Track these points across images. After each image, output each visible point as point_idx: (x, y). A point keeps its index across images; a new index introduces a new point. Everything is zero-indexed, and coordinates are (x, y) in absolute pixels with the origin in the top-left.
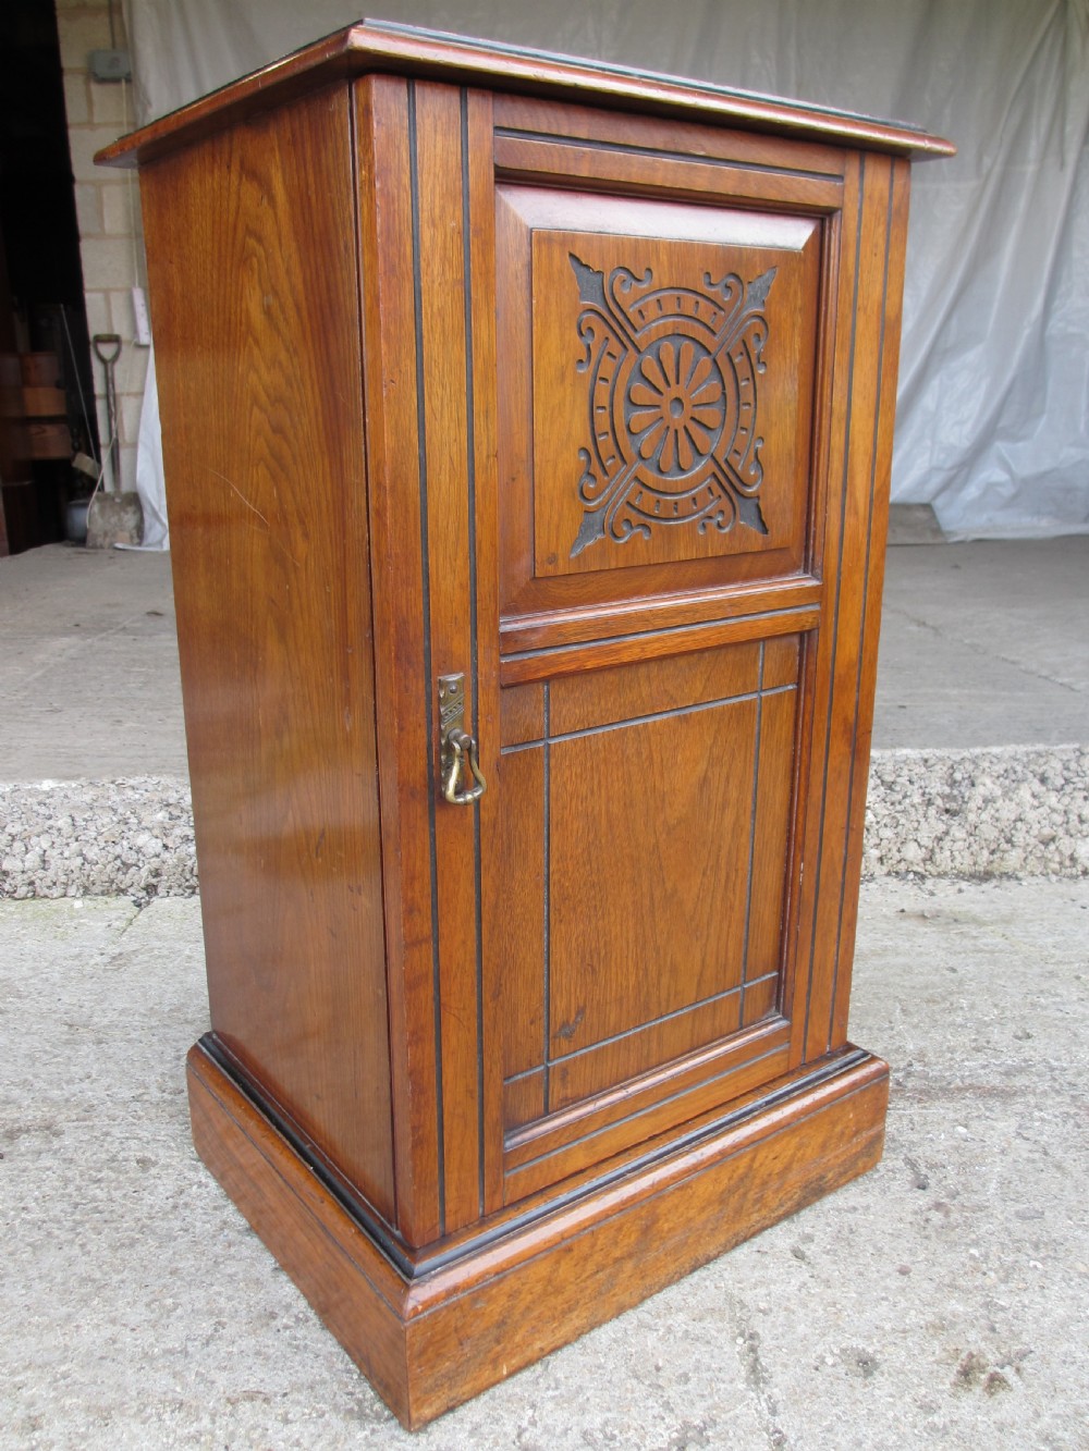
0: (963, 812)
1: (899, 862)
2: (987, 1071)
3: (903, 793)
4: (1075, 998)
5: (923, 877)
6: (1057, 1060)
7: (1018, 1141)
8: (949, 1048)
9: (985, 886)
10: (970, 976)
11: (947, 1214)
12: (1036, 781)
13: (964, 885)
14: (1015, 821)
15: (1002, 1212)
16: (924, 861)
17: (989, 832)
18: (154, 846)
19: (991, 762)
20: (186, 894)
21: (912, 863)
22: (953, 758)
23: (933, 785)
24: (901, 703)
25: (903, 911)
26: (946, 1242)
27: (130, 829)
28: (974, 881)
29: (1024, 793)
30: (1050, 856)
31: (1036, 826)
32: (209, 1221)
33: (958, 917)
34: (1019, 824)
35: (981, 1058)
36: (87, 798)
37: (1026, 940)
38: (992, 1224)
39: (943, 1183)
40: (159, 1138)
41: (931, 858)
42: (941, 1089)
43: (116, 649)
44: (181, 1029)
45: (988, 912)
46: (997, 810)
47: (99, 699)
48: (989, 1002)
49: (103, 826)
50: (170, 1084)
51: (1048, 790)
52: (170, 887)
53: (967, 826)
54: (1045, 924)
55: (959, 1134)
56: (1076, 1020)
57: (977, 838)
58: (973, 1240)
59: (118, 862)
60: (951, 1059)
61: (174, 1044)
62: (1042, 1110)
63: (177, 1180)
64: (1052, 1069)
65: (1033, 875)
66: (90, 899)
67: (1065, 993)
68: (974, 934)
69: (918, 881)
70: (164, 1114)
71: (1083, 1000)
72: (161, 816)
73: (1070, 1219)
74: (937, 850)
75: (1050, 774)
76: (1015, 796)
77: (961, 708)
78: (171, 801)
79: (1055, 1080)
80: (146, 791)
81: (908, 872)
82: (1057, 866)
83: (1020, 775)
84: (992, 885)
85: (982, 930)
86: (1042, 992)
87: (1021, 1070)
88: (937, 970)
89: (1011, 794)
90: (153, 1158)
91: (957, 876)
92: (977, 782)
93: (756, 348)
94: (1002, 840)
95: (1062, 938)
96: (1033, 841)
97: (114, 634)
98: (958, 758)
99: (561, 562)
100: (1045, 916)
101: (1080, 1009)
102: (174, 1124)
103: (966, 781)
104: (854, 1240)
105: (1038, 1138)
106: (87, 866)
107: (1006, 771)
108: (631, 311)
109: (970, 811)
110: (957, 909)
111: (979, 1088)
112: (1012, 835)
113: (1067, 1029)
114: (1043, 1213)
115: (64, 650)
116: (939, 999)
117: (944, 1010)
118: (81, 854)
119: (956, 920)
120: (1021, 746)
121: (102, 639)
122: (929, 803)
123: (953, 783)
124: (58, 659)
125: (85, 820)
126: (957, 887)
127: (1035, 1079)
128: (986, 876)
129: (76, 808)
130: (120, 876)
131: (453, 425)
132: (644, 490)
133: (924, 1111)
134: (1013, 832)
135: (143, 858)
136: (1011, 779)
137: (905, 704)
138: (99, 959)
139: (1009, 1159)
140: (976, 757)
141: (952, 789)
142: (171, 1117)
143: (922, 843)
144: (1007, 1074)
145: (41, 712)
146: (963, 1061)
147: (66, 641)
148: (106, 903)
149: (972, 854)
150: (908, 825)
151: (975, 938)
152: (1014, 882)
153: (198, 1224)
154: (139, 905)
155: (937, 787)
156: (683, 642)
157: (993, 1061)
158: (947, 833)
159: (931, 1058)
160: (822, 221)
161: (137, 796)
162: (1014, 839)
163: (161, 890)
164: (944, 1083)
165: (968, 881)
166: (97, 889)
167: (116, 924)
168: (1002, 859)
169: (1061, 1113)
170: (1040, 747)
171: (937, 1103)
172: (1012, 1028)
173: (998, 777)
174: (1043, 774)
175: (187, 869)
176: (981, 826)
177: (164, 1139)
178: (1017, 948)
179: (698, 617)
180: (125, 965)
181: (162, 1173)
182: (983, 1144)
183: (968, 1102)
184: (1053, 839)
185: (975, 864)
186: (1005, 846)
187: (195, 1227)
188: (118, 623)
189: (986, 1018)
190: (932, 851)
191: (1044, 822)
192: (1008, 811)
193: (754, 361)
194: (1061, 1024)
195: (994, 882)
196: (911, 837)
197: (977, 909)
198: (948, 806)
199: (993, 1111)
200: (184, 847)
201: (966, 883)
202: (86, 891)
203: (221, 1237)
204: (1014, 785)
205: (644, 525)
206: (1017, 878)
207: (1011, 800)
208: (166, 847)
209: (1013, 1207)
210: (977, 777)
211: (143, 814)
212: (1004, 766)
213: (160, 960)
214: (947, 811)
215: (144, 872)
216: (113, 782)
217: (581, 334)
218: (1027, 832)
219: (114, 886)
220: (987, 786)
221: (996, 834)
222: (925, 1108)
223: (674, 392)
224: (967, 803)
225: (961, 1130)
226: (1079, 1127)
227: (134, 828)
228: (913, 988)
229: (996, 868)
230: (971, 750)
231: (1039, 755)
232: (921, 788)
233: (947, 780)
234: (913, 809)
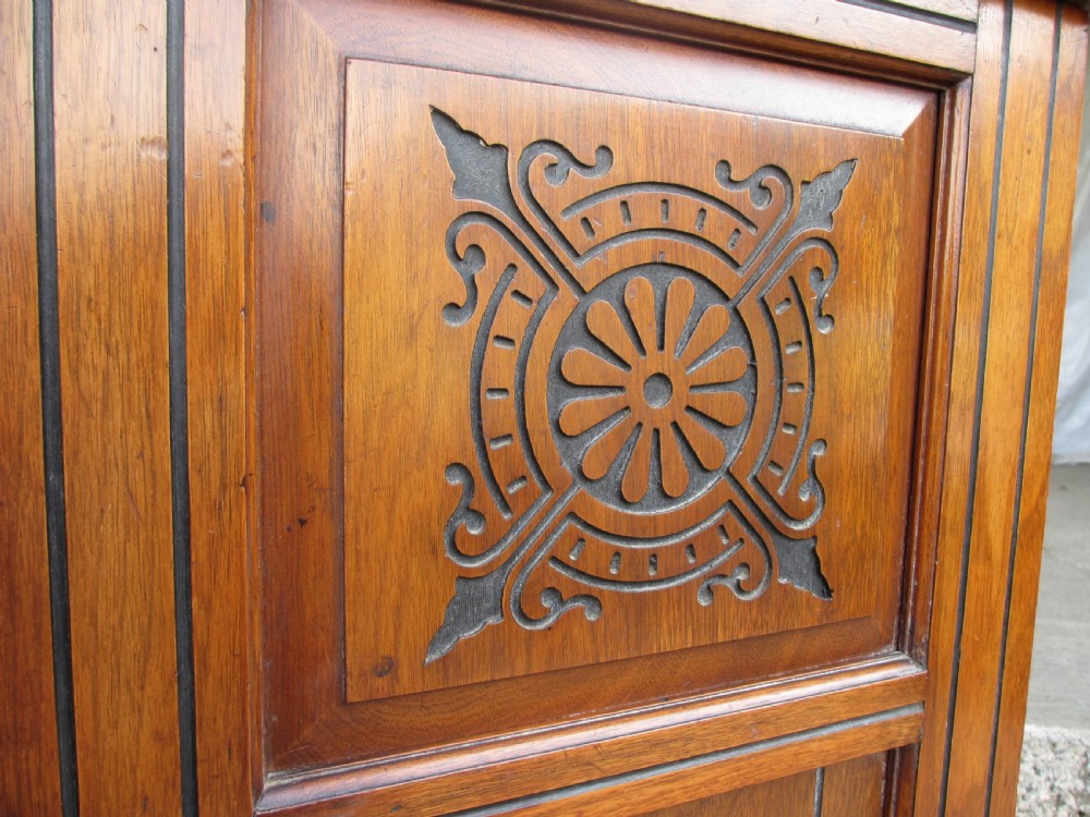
3: (1028, 786)
22: (1086, 742)
23: (1063, 777)
93: (814, 292)
99: (404, 673)
108: (568, 224)
122: (1059, 802)
123: (1087, 777)
131: (134, 425)
132: (588, 533)
141: (1086, 784)
155: (1068, 780)
156: (661, 793)
160: (939, 95)
179: (693, 748)
193: (811, 312)
198: (1082, 808)
205: (590, 597)
214: (1082, 814)
217: (456, 257)
223: (653, 362)
232: (1048, 779)
233: (1079, 773)
234: (1040, 810)
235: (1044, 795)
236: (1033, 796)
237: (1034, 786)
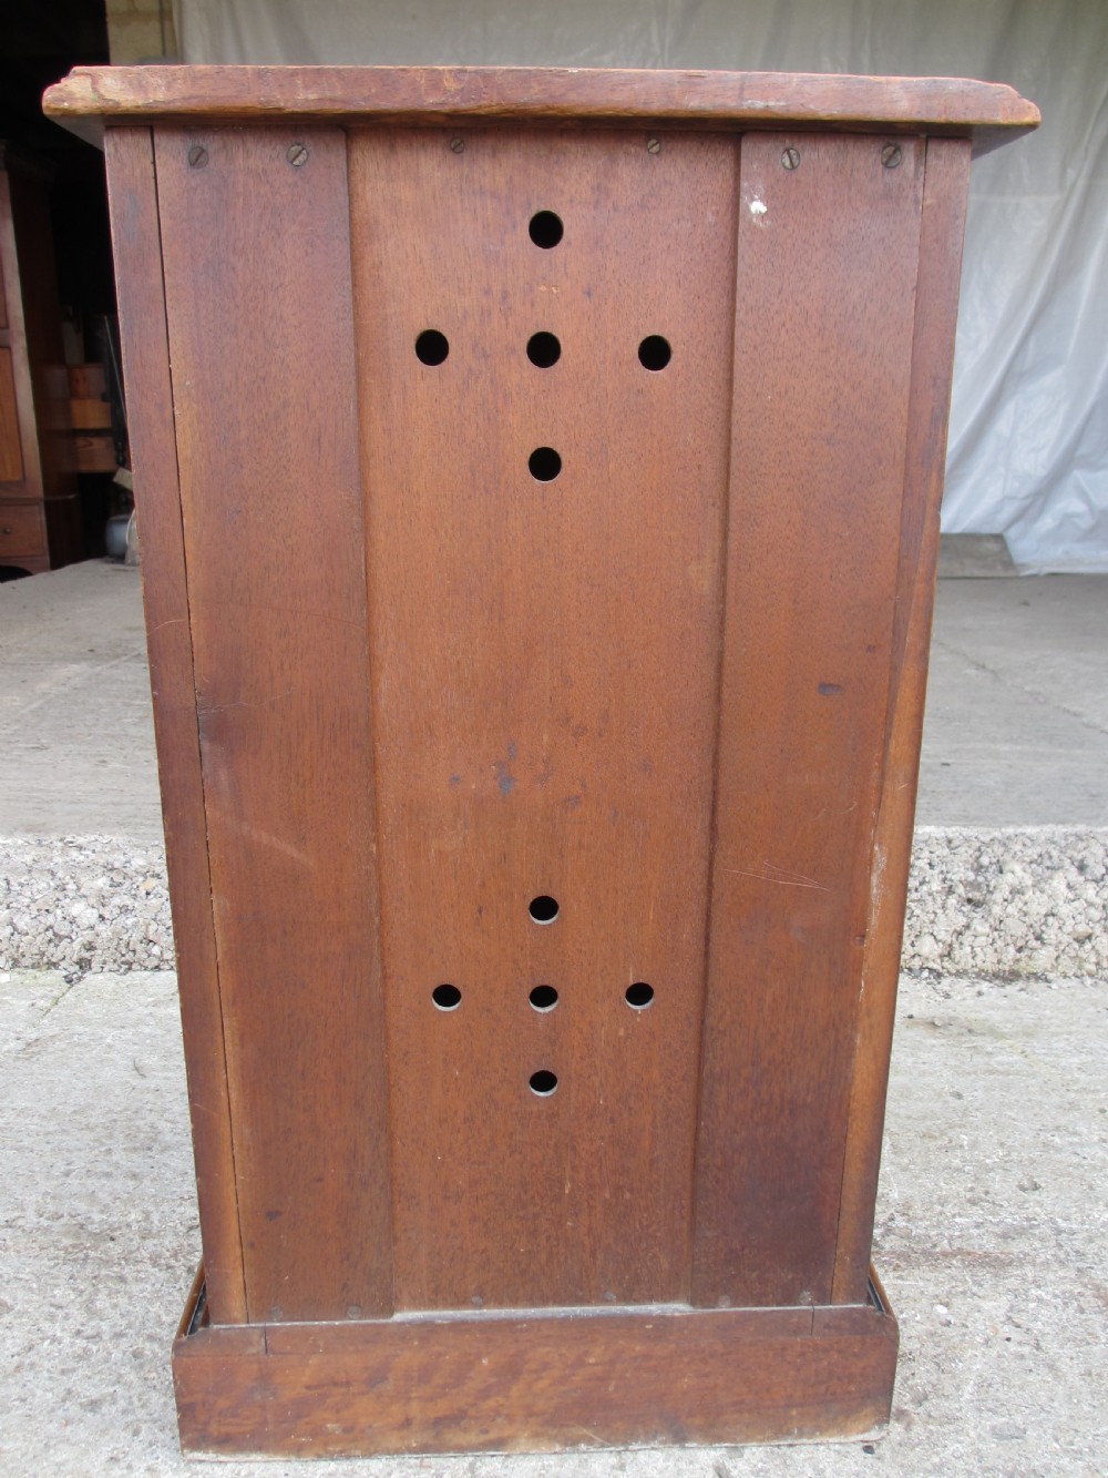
0: (987, 904)
1: (914, 957)
2: (982, 1230)
3: (921, 879)
4: (1096, 1139)
5: (939, 975)
6: (1066, 1219)
7: (1006, 1328)
8: (940, 1198)
9: (1009, 989)
10: (977, 1104)
11: (908, 1428)
12: (1074, 870)
13: (984, 986)
14: (1046, 915)
15: (976, 1428)
16: (942, 956)
17: (1016, 928)
18: (90, 916)
19: (1024, 845)
20: (122, 971)
21: (927, 959)
22: (982, 839)
23: (956, 869)
24: (944, 760)
25: (911, 1017)
26: (902, 1466)
27: (66, 897)
28: (997, 982)
29: (1059, 883)
30: (1085, 956)
31: (1070, 922)
32: (52, 1389)
33: (974, 1026)
34: (1051, 919)
35: (977, 1214)
36: (28, 859)
37: (1048, 1059)
38: (960, 1442)
39: (909, 1383)
40: (21, 1276)
41: (949, 954)
42: (924, 1252)
43: (124, 678)
44: (79, 1136)
45: (1008, 1021)
46: (1026, 903)
47: (90, 735)
48: (995, 1140)
49: (39, 891)
50: (51, 1208)
51: (1086, 880)
52: (105, 963)
53: (991, 920)
54: (1072, 1039)
55: (938, 1316)
56: (1094, 1167)
57: (1002, 934)
58: (934, 1465)
59: (50, 934)
60: (941, 1213)
61: (67, 1155)
62: (1039, 1287)
63: (29, 1332)
64: (1059, 1232)
65: (1065, 977)
66: (19, 973)
67: (1085, 1131)
68: (990, 1049)
69: (933, 980)
70: (34, 1245)
71: (1105, 1141)
72: (102, 882)
73: (1057, 1441)
74: (956, 946)
75: (1090, 861)
76: (1047, 887)
77: (1010, 767)
78: (117, 865)
79: (1060, 1246)
80: (94, 851)
81: (922, 969)
82: (1092, 968)
83: (1055, 860)
84: (1018, 988)
85: (998, 1045)
86: (1057, 1128)
87: (1021, 1232)
88: (939, 1095)
89: (1043, 884)
90: (10, 1302)
91: (978, 975)
92: (1006, 869)
94: (1032, 937)
95: (1090, 1058)
96: (1066, 939)
97: (126, 661)
98: (987, 839)
100: (1074, 1028)
101: (1101, 1154)
102: (42, 1259)
103: (994, 867)
104: (791, 1458)
105: (1031, 1325)
106: (16, 936)
107: (1040, 855)
109: (995, 903)
110: (973, 1016)
111: (969, 1254)
112: (1043, 932)
113: (1082, 1178)
114: (1025, 1431)
115: (69, 678)
116: (937, 1134)
117: (939, 1149)
118: (11, 924)
119: (970, 1031)
120: (1060, 826)
121: (111, 667)
122: (950, 891)
123: (979, 869)
124: (62, 689)
125: (21, 885)
126: (977, 988)
127: (1037, 1244)
128: (1012, 976)
129: (14, 870)
130: (51, 948)
133: (900, 1282)
134: (1044, 928)
135: (77, 930)
136: (1045, 866)
137: (949, 761)
138: (13, 1045)
139: (993, 1353)
140: (1008, 838)
141: (977, 875)
142: (42, 1249)
143: (939, 937)
144: (1005, 1236)
145: (26, 748)
146: (954, 1216)
147: (75, 667)
148: (35, 977)
149: (996, 951)
150: (924, 917)
151: (990, 1054)
152: (1043, 985)
153: (39, 1393)
154: (70, 982)
155: (961, 872)
157: (991, 1218)
158: (968, 927)
159: (917, 1210)
161: (82, 858)
162: (1044, 936)
163: (95, 966)
164: (929, 1245)
165: (991, 982)
166: (27, 961)
167: (41, 1003)
168: (1030, 957)
169: (1064, 1293)
170: (1081, 828)
171: (916, 1272)
172: (1018, 1174)
173: (1031, 862)
174: (1082, 861)
175: (123, 944)
176: (1007, 921)
177: (28, 1278)
178: (1036, 1069)
180: (39, 1053)
181: (14, 1323)
182: (964, 1330)
183: (953, 1272)
184: (1089, 937)
185: (999, 962)
186: (1034, 943)
187: (34, 1396)
188: (134, 649)
189: (988, 1161)
190: (950, 945)
191: (1078, 917)
192: (1037, 904)
194: (1076, 1173)
195: (1020, 984)
196: (926, 930)
197: (997, 1017)
198: (970, 895)
199: (982, 1286)
200: (123, 917)
201: (987, 984)
202: (16, 963)
203: (60, 1412)
204: (1048, 873)
206: (1047, 980)
207: (1042, 891)
208: (102, 918)
209: (991, 1420)
210: (1005, 862)
211: (83, 879)
212: (1039, 850)
213: (77, 1049)
214: (969, 901)
215: (76, 946)
216: (61, 840)
218: (1060, 928)
219: (45, 960)
220: (1017, 873)
221: (1024, 929)
222: (901, 1277)
224: (991, 893)
225: (941, 1310)
226: (1082, 1311)
227: (71, 895)
228: (909, 1117)
229: (1023, 967)
230: (1003, 830)
231: (1079, 838)
232: (942, 872)
233: (972, 864)
234: (930, 898)
235: (936, 886)
236: (925, 888)
237: (927, 879)
